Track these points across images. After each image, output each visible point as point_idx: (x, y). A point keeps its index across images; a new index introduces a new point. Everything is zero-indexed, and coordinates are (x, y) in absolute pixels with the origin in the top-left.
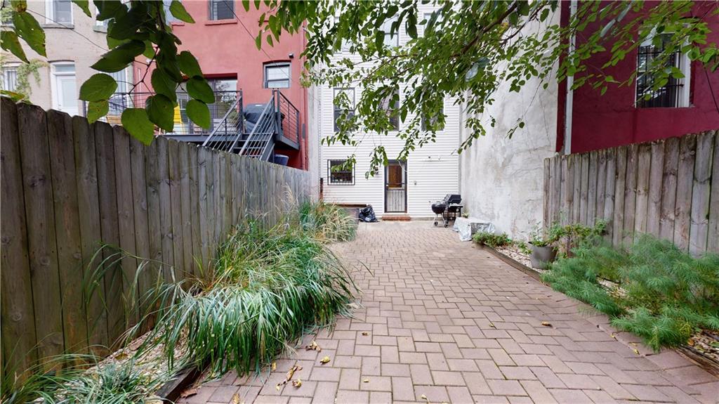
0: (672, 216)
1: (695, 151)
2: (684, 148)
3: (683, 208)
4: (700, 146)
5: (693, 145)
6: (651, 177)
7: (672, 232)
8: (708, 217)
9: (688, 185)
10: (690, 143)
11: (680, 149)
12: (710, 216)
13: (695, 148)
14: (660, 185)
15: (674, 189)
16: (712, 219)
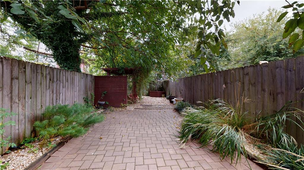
0: (17, 101)
1: (25, 69)
2: (21, 67)
3: (21, 95)
4: (27, 67)
5: (24, 66)
6: (3, 79)
7: (18, 109)
8: (31, 98)
9: (23, 85)
10: (23, 65)
11: (19, 66)
12: (32, 97)
13: (25, 68)
14: (10, 84)
15: (18, 86)
16: (32, 99)
